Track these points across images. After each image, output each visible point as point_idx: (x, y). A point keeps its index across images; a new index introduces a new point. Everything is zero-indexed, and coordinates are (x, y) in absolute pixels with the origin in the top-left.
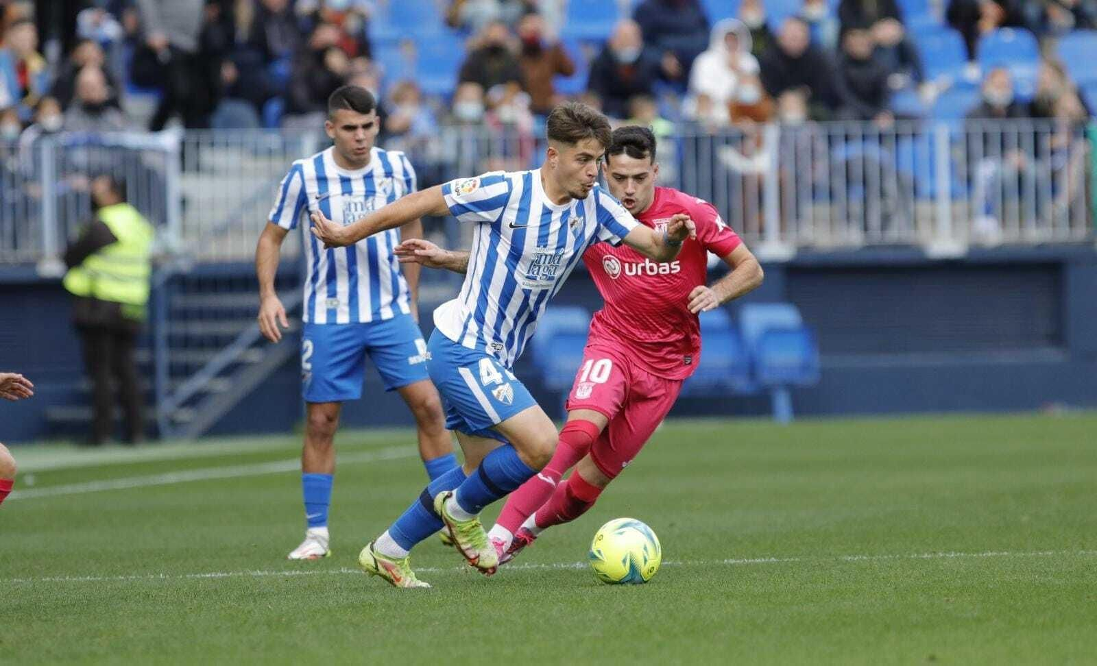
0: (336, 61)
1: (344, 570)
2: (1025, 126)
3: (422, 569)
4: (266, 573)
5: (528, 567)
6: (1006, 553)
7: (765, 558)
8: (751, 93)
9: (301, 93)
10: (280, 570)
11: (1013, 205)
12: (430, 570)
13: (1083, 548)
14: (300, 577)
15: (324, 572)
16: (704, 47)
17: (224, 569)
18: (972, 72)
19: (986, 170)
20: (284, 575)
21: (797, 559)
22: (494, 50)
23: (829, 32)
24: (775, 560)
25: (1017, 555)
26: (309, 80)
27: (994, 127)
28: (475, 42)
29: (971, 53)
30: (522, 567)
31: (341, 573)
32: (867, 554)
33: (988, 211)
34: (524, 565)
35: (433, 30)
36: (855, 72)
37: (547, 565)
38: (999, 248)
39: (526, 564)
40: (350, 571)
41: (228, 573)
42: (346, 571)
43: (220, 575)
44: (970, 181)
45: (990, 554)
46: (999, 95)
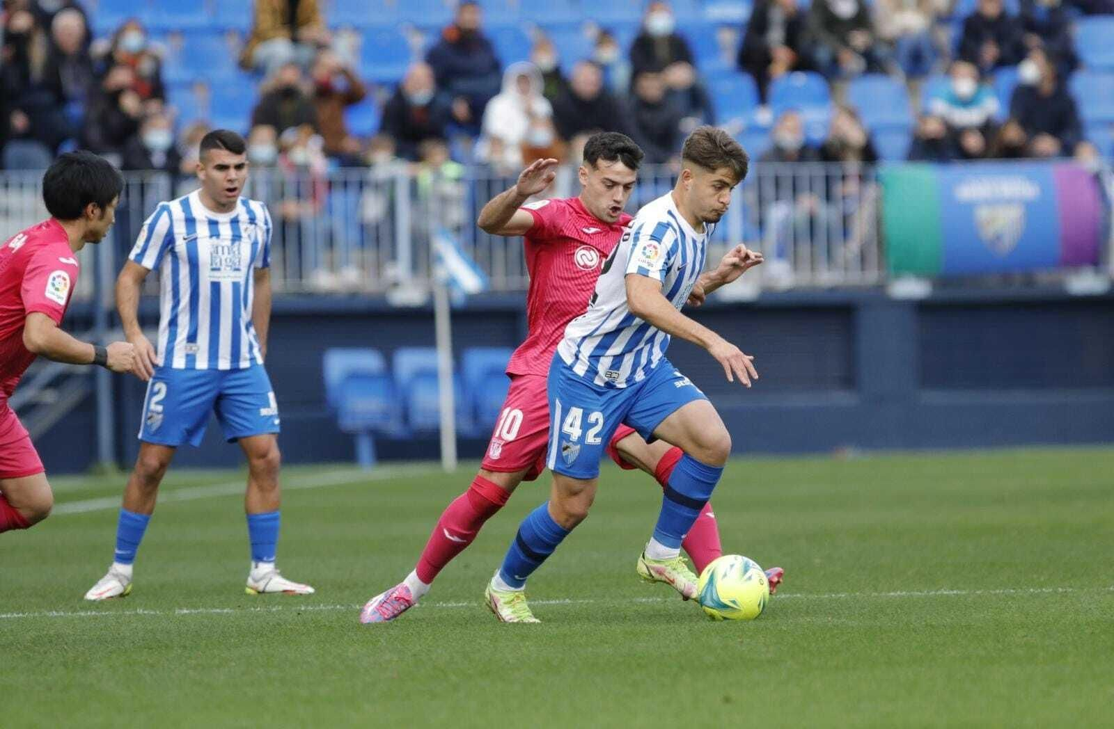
0: (130, 103)
1: (140, 611)
2: (815, 169)
3: (218, 610)
4: (62, 614)
5: (324, 608)
6: (799, 595)
7: (559, 600)
8: (544, 136)
9: (95, 134)
10: (75, 611)
11: (804, 249)
12: (225, 611)
13: (876, 590)
14: (95, 618)
15: (121, 612)
16: (497, 90)
17: (20, 609)
18: (764, 116)
19: (778, 213)
20: (80, 616)
21: (591, 601)
22: (288, 93)
23: (621, 75)
24: (569, 602)
25: (810, 597)
26: (103, 121)
27: (785, 170)
28: (269, 83)
29: (762, 97)
30: (317, 608)
31: (137, 614)
32: (661, 596)
33: (781, 254)
34: (319, 605)
35: (226, 72)
36: (647, 116)
37: (343, 605)
38: (789, 291)
39: (322, 605)
40: (146, 612)
41: (23, 614)
42: (141, 611)
43: (15, 615)
44: (761, 224)
45: (783, 596)
46: (790, 138)
